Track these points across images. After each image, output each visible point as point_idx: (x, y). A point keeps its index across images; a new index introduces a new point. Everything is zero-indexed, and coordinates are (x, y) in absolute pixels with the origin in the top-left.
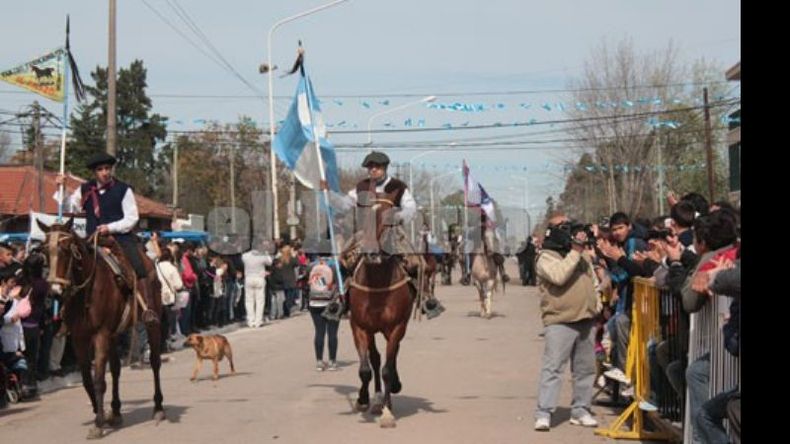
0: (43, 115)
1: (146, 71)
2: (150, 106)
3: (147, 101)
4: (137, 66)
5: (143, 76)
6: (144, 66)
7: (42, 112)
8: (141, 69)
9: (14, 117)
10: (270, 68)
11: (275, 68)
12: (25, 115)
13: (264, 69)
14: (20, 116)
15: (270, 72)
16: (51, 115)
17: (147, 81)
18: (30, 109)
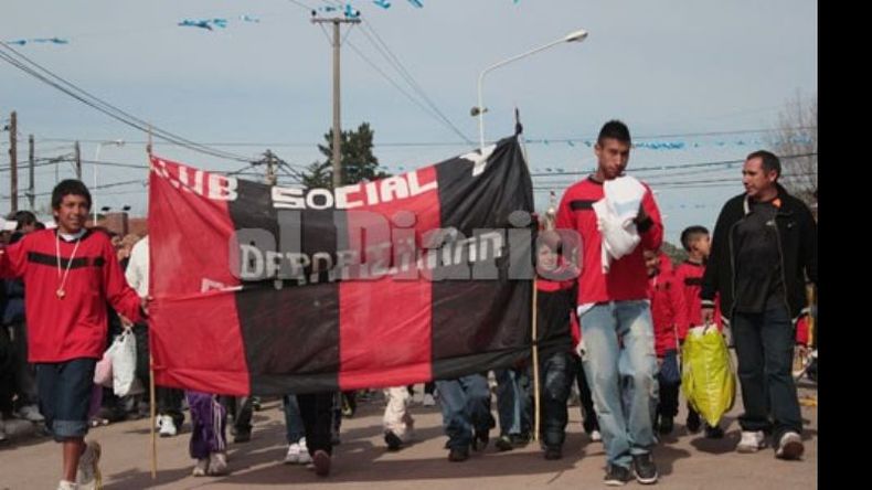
0: (276, 163)
1: (373, 132)
2: (377, 164)
3: (374, 160)
4: (365, 130)
5: (370, 138)
6: (371, 128)
7: (274, 160)
8: (367, 132)
9: (248, 164)
10: (481, 110)
11: (486, 110)
12: (259, 163)
13: (476, 112)
14: (254, 164)
15: (481, 115)
16: (282, 162)
17: (374, 142)
18: (264, 157)
